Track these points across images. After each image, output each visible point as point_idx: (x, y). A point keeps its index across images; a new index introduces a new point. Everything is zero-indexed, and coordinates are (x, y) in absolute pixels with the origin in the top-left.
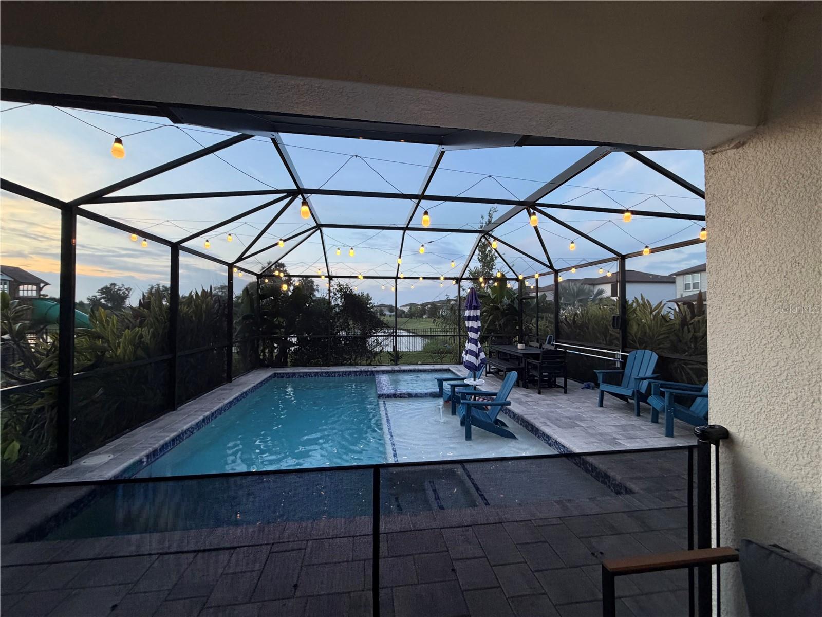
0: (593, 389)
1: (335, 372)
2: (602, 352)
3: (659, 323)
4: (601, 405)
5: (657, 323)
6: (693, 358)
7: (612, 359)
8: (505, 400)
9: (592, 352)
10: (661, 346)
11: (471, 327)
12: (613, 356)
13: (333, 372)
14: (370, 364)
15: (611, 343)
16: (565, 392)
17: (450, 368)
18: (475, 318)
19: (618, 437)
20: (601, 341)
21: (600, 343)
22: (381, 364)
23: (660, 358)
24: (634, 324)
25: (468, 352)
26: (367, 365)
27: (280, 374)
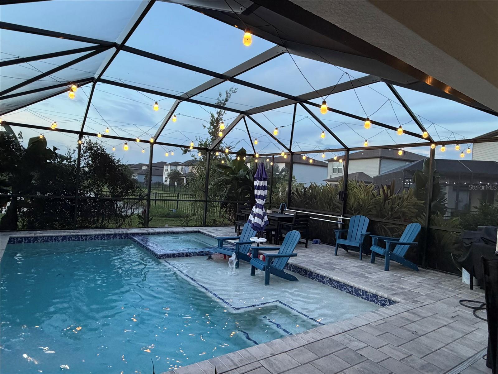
0: (320, 244)
1: (86, 235)
2: (329, 217)
3: (370, 198)
4: (336, 255)
5: (368, 197)
6: (390, 221)
7: (336, 222)
8: (292, 253)
9: (318, 216)
10: (370, 213)
11: (260, 195)
12: (336, 220)
13: (84, 236)
14: (120, 227)
15: (334, 210)
16: (306, 247)
17: (200, 230)
18: (263, 188)
19: (363, 273)
20: (326, 209)
21: (325, 210)
22: (131, 227)
23: (370, 221)
24: (352, 198)
25: (256, 215)
26: (117, 228)
27: (17, 238)
